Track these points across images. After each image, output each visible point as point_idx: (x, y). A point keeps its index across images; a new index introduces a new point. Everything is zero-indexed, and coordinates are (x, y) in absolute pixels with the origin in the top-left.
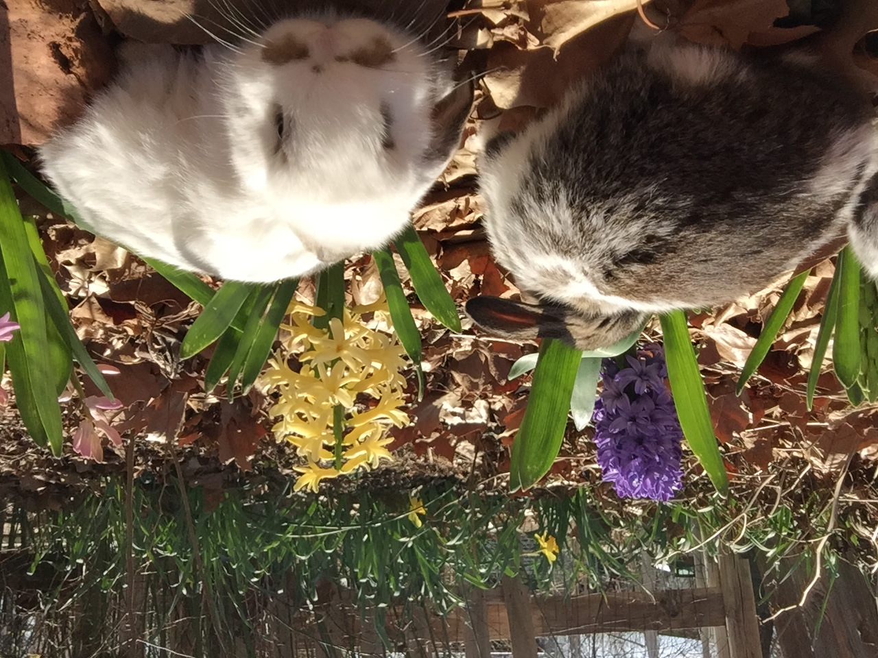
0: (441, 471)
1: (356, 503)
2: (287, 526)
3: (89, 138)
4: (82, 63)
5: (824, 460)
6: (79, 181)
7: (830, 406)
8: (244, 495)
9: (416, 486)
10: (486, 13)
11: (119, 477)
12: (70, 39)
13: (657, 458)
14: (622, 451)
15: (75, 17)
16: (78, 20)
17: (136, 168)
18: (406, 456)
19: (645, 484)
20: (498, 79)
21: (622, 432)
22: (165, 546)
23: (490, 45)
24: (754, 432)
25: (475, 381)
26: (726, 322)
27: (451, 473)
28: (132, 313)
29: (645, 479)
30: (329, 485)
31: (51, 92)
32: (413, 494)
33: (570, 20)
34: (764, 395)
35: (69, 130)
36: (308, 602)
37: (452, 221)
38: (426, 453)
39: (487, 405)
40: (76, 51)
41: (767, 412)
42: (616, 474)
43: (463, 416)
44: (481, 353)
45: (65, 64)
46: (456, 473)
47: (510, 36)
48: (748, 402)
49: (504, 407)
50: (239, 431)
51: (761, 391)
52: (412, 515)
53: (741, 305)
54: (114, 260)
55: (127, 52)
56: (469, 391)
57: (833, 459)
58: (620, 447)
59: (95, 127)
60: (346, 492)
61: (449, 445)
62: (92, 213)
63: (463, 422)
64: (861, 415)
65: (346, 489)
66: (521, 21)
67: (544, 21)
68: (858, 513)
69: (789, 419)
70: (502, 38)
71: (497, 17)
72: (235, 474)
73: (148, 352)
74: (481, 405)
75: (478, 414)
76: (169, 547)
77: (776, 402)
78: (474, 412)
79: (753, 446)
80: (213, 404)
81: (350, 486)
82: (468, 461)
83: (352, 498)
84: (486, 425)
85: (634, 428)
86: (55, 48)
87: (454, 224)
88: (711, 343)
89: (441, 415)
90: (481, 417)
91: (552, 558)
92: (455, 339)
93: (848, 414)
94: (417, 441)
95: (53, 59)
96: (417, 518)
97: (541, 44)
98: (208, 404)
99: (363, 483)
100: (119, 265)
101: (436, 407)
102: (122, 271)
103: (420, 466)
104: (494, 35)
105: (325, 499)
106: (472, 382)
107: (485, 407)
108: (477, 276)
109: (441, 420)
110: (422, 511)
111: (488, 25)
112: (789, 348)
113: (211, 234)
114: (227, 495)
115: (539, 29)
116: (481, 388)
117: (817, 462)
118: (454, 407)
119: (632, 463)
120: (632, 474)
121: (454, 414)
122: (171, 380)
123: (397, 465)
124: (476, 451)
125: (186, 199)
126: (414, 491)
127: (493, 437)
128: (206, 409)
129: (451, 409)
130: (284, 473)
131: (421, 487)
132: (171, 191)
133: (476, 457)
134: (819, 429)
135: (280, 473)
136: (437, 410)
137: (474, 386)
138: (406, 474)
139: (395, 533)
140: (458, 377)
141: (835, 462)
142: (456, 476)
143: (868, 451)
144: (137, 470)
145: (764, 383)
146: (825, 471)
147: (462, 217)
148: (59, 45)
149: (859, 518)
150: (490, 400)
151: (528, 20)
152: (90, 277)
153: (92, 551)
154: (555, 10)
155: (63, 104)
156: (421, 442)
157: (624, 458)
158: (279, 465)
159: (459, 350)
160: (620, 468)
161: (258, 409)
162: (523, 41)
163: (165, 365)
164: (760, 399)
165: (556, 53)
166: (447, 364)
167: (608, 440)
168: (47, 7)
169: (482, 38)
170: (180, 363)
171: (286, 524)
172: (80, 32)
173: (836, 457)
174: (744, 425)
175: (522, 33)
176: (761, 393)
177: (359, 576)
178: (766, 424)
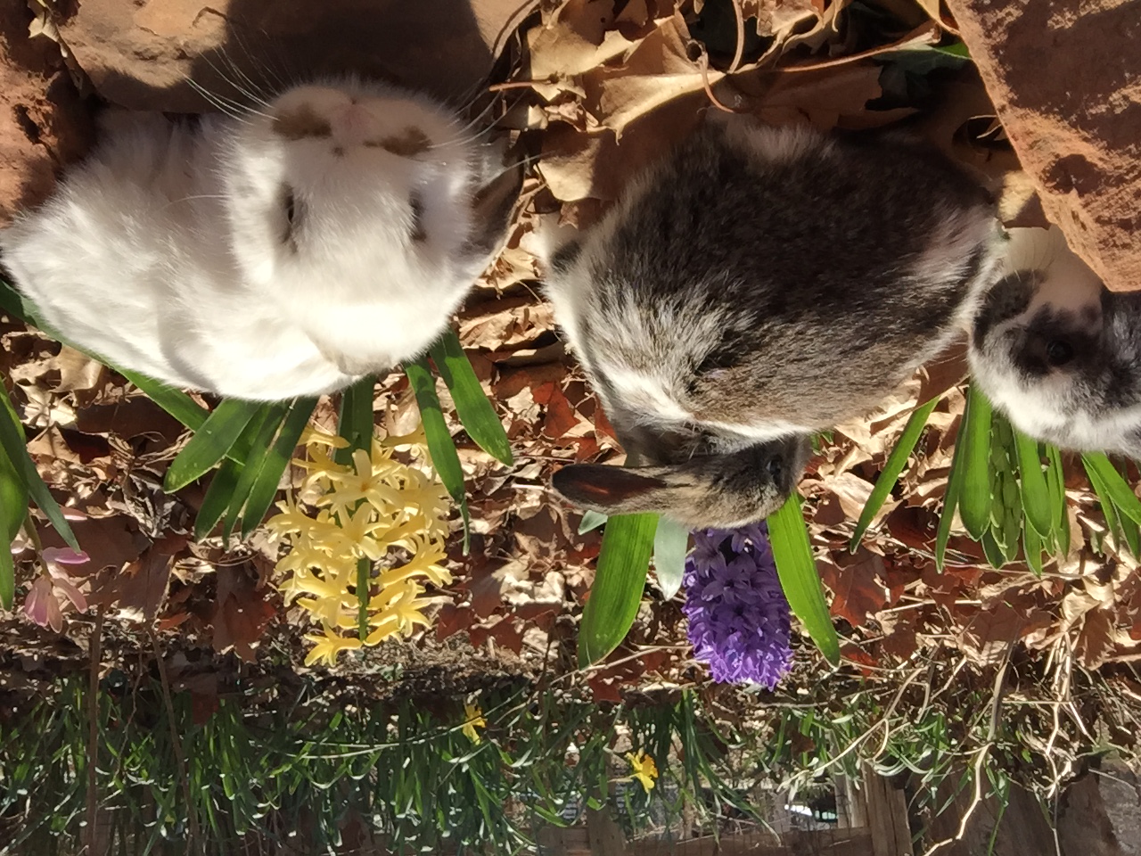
0: (505, 668)
1: (395, 715)
2: (302, 745)
3: (59, 220)
4: (54, 132)
5: (980, 650)
6: (46, 273)
7: (981, 579)
8: (245, 703)
9: (473, 691)
10: (537, 88)
11: (80, 679)
12: (40, 102)
13: (760, 633)
14: (718, 623)
15: (47, 76)
16: (51, 80)
17: (116, 256)
18: (460, 649)
19: (745, 665)
20: (556, 165)
21: (718, 599)
22: (140, 770)
23: (544, 126)
24: (893, 613)
25: (546, 545)
26: (847, 471)
27: (518, 671)
28: (105, 449)
29: (745, 658)
30: (358, 688)
31: (14, 165)
32: (469, 701)
33: (633, 98)
34: (903, 567)
35: (35, 211)
36: (329, 848)
37: (508, 337)
38: (486, 644)
39: (562, 579)
40: (46, 116)
41: (908, 587)
42: (711, 653)
43: (531, 594)
44: (552, 509)
45: (33, 132)
46: (524, 670)
47: (566, 115)
48: (884, 575)
49: (583, 582)
50: (240, 611)
51: (899, 560)
52: (468, 727)
53: (864, 449)
54: (84, 378)
55: (109, 120)
56: (538, 558)
57: (991, 648)
58: (714, 618)
59: (67, 206)
60: (381, 698)
61: (515, 632)
62: (60, 314)
63: (532, 601)
64: (1021, 592)
65: (381, 693)
66: (578, 99)
67: (603, 99)
68: (1028, 720)
69: (934, 596)
70: (559, 118)
71: (550, 93)
72: (234, 674)
73: (124, 502)
74: (553, 578)
75: (551, 590)
76: (144, 772)
77: (918, 574)
78: (545, 588)
79: (893, 631)
80: (206, 574)
81: (387, 691)
82: (540, 655)
83: (390, 707)
84: (560, 605)
85: (731, 593)
86: (21, 112)
87: (511, 342)
88: (833, 497)
89: (502, 590)
90: (554, 594)
91: (649, 784)
92: (519, 491)
93: (1005, 589)
94: (474, 627)
95: (18, 125)
96: (474, 732)
97: (600, 125)
98: (201, 574)
99: (403, 686)
100: (91, 384)
101: (496, 580)
102: (94, 392)
103: (478, 662)
104: (549, 114)
105: (354, 710)
106: (540, 547)
107: (559, 582)
108: (542, 407)
109: (504, 598)
110: (481, 723)
111: (541, 103)
112: (926, 503)
113: (207, 338)
114: (223, 703)
115: (598, 108)
116: (553, 554)
117: (972, 652)
118: (519, 580)
119: (731, 636)
120: (730, 652)
121: (520, 590)
122: (152, 539)
123: (449, 661)
124: (550, 641)
125: (177, 295)
126: (471, 698)
127: (569, 621)
128: (197, 581)
129: (515, 583)
130: (299, 673)
131: (480, 691)
132: (159, 284)
133: (548, 649)
134: (970, 609)
135: (295, 673)
136: (497, 584)
137: (543, 552)
138: (460, 674)
139: (445, 752)
140: (523, 540)
141: (994, 651)
142: (524, 675)
143: (1034, 638)
144: (104, 668)
145: (902, 550)
146: (982, 664)
147: (520, 333)
148: (27, 109)
149: (1029, 727)
150: (566, 573)
151: (585, 97)
152: (52, 401)
153: (40, 778)
154: (615, 86)
155: (27, 179)
156: (479, 628)
157: (719, 632)
158: (293, 662)
159: (525, 505)
160: (715, 645)
161: (266, 580)
162: (582, 122)
163: (145, 519)
164: (899, 569)
165: (618, 136)
166: (509, 525)
167: (701, 609)
168: (13, 64)
169: (533, 117)
170: (165, 517)
171: (301, 741)
172: (52, 96)
173: (995, 644)
174: (881, 603)
175: (581, 112)
176: (900, 564)
177: (396, 811)
178: (908, 602)
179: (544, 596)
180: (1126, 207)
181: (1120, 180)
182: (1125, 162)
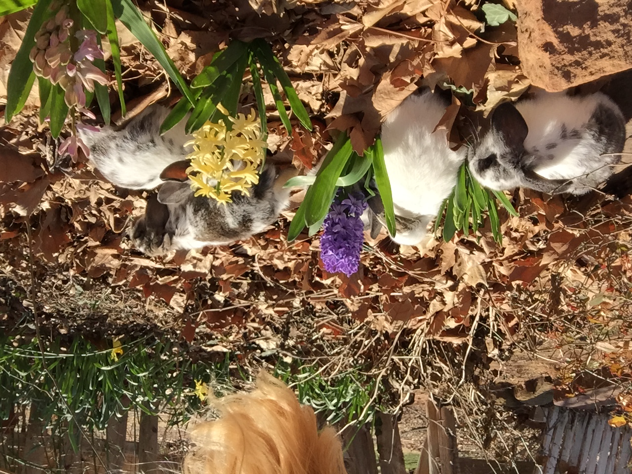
39: (212, 260)
50: (50, 236)
63: (192, 270)
68: (394, 373)
74: (209, 258)
84: (206, 275)
90: (206, 268)
91: (202, 397)
96: (116, 355)
107: (210, 262)
110: (120, 351)
117: (387, 325)
121: (192, 259)
126: (117, 338)
131: (123, 335)
134: (394, 299)
141: (397, 325)
146: (391, 331)
150: (216, 256)
163: (51, 158)
164: (368, 278)
173: (398, 322)
178: (368, 294)
179: (200, 268)
180: (559, 62)
181: (560, 54)
182: (563, 48)
